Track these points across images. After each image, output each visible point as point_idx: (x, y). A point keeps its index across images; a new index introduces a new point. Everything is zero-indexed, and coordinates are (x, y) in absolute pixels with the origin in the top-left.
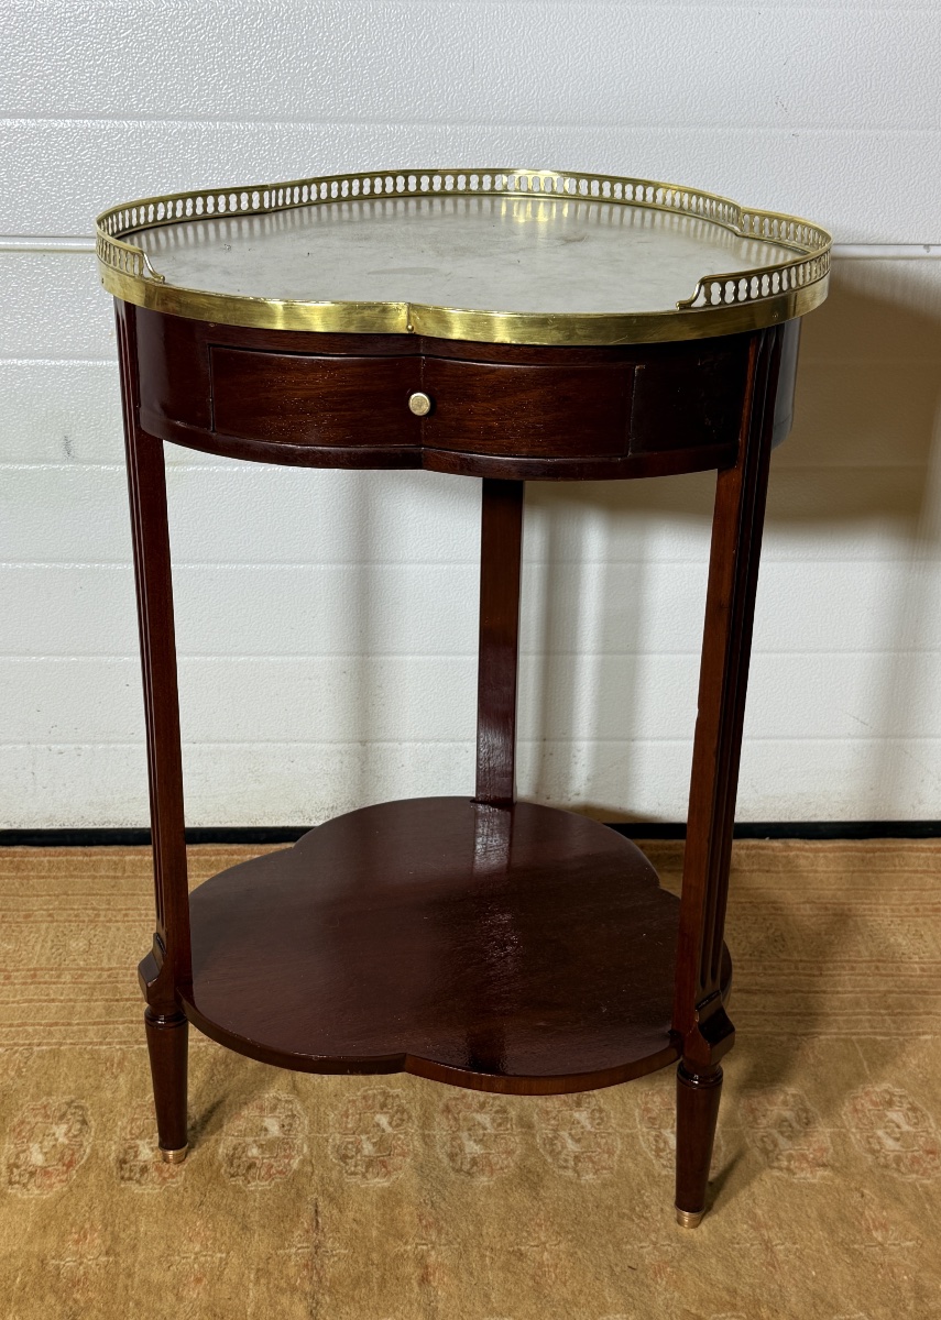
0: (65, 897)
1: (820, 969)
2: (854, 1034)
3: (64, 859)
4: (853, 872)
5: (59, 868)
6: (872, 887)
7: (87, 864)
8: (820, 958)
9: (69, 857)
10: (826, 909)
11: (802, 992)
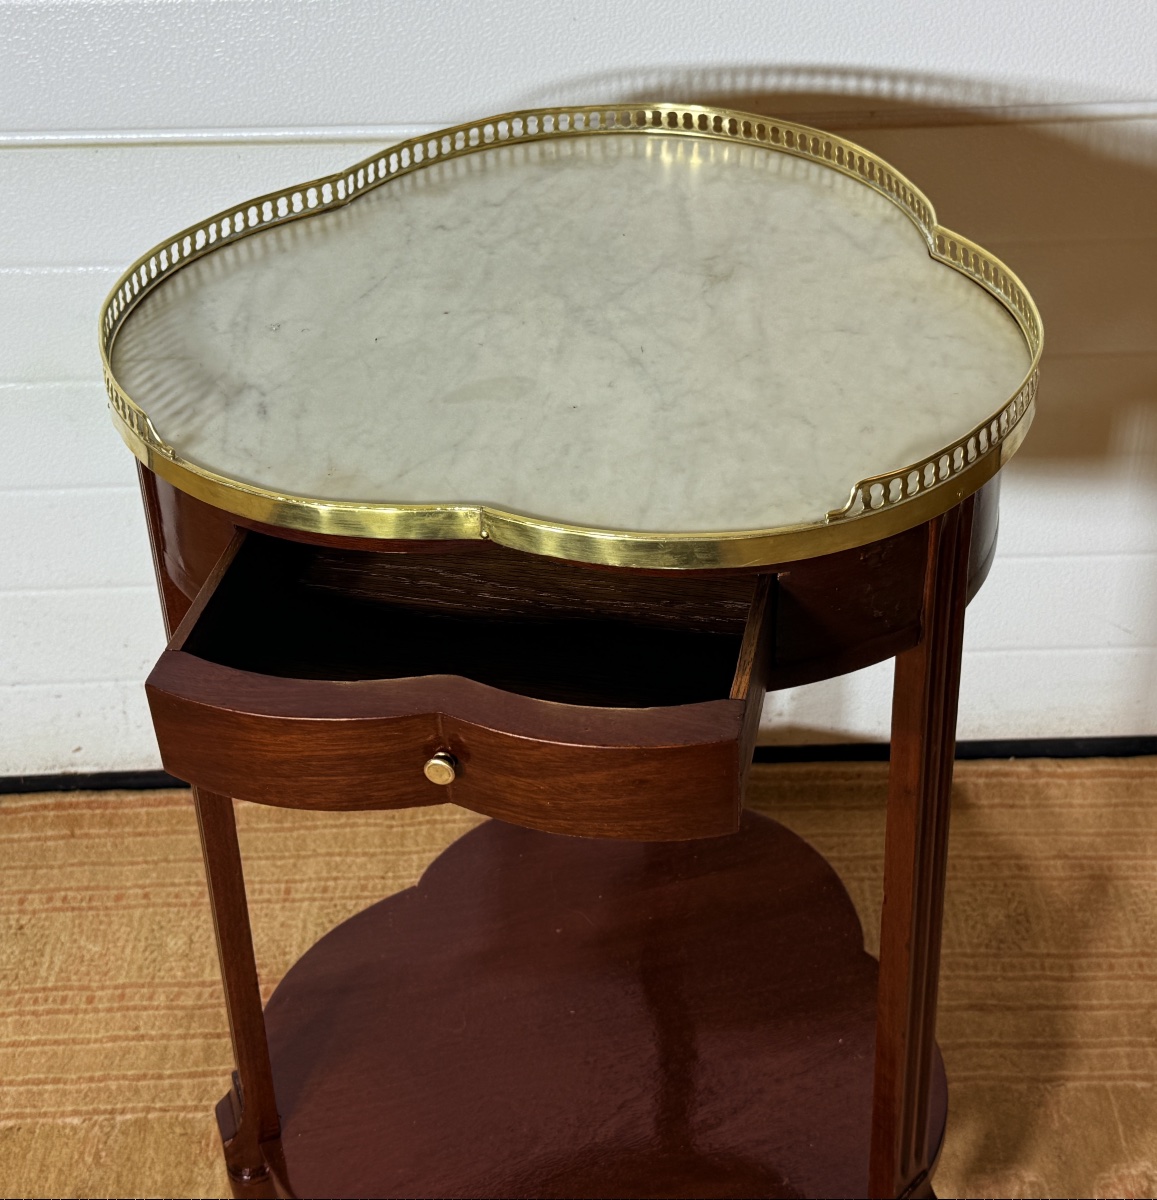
0: (163, 864)
1: (1071, 968)
2: (1110, 1078)
3: (165, 809)
5: (159, 822)
8: (1072, 951)
9: (170, 808)
10: (1082, 867)
11: (1047, 1007)
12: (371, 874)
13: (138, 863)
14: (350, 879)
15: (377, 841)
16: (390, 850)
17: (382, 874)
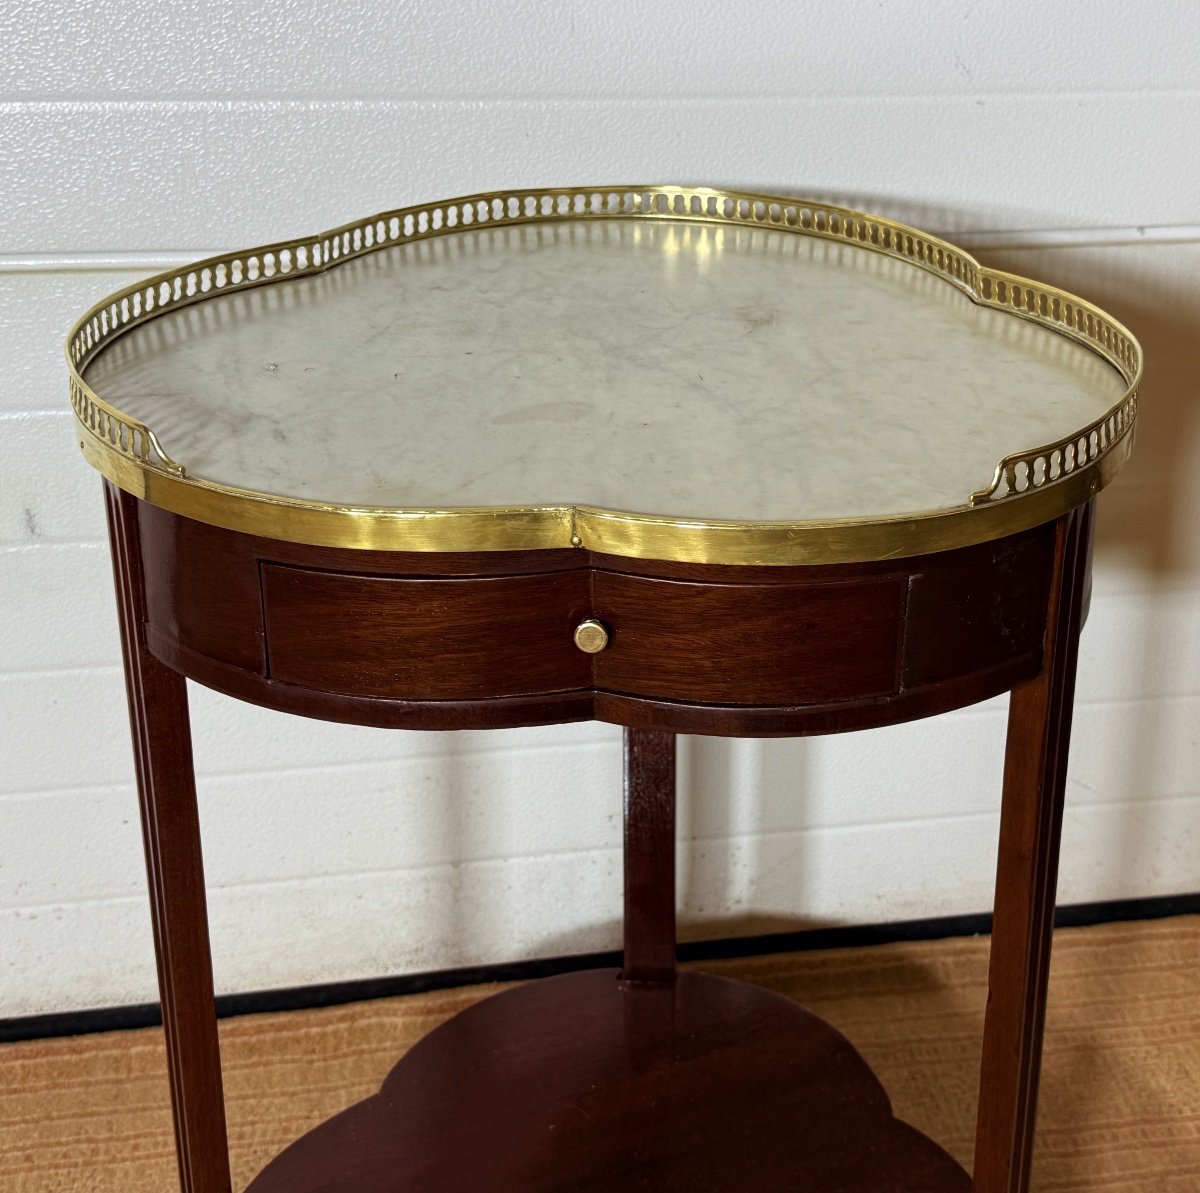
0: (46, 1122)
3: (43, 1060)
4: (1087, 975)
5: (37, 1076)
6: (1113, 998)
7: (77, 1064)
9: (51, 1058)
12: (294, 1114)
13: (14, 1123)
14: (269, 1122)
15: (296, 1079)
16: (312, 1087)
17: (306, 1114)
